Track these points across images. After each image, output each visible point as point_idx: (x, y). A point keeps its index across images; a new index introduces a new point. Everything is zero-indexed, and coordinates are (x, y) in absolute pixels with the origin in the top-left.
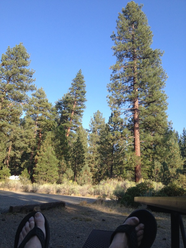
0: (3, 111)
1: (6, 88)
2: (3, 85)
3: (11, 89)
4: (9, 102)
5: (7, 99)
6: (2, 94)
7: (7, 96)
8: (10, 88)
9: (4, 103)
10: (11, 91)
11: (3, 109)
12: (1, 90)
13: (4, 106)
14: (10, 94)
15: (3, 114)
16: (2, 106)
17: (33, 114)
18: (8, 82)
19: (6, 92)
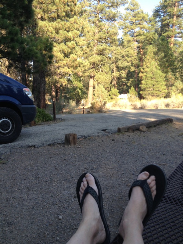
0: (100, 35)
1: (98, 9)
2: (95, 8)
3: (102, 10)
4: (103, 24)
5: (101, 21)
6: (96, 17)
7: (100, 18)
8: (101, 8)
9: (99, 26)
10: (103, 12)
11: (100, 33)
12: (94, 13)
13: (99, 29)
14: (102, 15)
15: (100, 38)
16: (98, 29)
17: (130, 31)
18: (99, 2)
19: (98, 14)
